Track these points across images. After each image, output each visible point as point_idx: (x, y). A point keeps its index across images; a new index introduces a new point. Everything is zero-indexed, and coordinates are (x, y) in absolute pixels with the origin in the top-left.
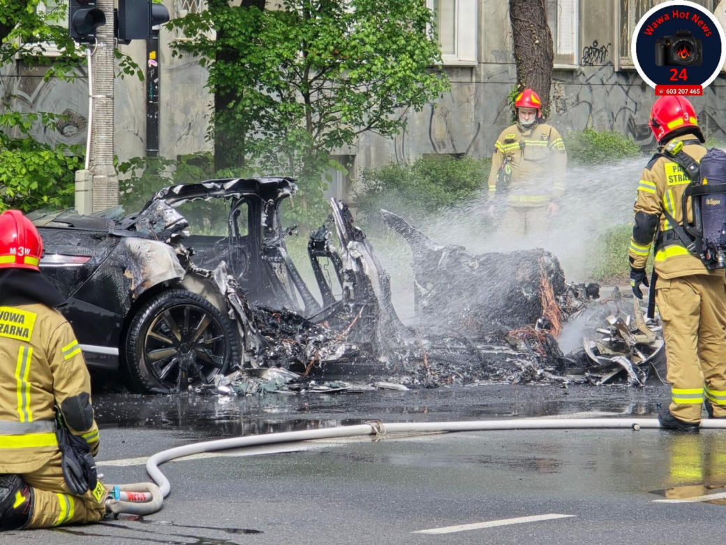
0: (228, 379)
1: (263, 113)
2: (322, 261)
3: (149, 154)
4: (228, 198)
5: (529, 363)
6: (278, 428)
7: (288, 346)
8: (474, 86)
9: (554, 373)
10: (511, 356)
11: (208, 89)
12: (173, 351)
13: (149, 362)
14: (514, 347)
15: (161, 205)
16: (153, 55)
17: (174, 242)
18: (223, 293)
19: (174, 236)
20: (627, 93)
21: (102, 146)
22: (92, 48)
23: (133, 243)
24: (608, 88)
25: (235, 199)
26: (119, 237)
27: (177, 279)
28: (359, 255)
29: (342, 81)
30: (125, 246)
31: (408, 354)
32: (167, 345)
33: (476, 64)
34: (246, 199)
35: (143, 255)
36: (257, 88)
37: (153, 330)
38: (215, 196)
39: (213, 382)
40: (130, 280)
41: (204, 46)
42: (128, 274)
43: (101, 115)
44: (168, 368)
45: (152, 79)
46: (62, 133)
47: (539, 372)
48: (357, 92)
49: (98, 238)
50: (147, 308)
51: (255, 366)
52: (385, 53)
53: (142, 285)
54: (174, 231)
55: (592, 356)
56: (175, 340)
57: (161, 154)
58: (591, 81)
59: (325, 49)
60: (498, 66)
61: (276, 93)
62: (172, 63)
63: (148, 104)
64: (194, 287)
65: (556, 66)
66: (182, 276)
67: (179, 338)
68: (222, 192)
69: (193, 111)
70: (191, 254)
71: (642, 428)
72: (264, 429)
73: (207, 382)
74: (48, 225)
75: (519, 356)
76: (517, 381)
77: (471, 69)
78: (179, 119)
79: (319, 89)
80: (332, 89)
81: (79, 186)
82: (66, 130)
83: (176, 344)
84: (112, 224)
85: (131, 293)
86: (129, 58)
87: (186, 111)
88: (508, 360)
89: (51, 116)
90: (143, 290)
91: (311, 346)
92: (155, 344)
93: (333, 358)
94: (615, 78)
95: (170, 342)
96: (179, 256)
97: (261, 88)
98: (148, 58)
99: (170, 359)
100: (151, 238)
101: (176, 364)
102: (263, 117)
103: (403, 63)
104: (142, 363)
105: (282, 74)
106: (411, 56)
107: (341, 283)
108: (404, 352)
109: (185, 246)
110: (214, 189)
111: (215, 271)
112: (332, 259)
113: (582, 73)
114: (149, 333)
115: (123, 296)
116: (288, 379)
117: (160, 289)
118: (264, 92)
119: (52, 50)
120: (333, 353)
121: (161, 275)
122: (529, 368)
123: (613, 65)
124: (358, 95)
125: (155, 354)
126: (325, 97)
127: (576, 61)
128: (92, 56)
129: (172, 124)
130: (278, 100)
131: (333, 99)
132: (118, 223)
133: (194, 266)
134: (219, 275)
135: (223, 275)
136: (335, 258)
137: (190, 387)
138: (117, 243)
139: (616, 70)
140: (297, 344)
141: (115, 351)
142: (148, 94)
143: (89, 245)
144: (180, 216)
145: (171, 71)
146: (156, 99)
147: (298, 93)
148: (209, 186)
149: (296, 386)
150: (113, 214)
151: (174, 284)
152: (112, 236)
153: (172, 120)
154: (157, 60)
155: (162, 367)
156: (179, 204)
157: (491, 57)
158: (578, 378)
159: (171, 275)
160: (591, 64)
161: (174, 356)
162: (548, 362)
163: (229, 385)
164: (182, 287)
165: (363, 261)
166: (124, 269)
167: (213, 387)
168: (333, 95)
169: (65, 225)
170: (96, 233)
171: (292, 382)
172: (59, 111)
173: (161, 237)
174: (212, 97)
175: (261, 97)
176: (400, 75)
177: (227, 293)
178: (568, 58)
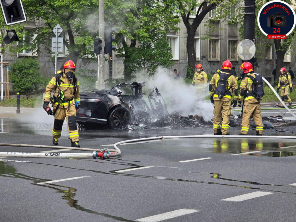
0: (131, 126)
1: (135, 69)
2: (151, 100)
3: (110, 78)
4: (130, 86)
5: (197, 123)
6: (142, 137)
7: (144, 119)
8: (178, 64)
9: (203, 125)
10: (193, 121)
11: (123, 65)
12: (119, 120)
13: (113, 123)
14: (194, 119)
15: (116, 88)
16: (111, 57)
17: (119, 96)
18: (130, 107)
19: (119, 95)
20: (210, 66)
21: (101, 76)
22: (99, 55)
23: (110, 96)
24: (206, 65)
25: (132, 87)
26: (107, 95)
27: (119, 104)
28: (160, 99)
29: (152, 63)
30: (108, 97)
31: (170, 121)
32: (117, 119)
33: (179, 59)
34: (134, 87)
35: (112, 99)
36: (134, 64)
37: (114, 116)
38: (128, 86)
39: (127, 127)
40: (109, 104)
41: (122, 55)
42: (109, 103)
43: (101, 70)
44: (117, 124)
45: (110, 63)
46: (92, 74)
47: (200, 125)
48: (155, 65)
49: (102, 95)
50: (113, 111)
51: (137, 123)
52: (161, 56)
53: (112, 105)
54: (119, 94)
55: (211, 121)
56: (119, 118)
57: (113, 78)
58: (203, 63)
59: (148, 56)
60: (184, 60)
61: (138, 65)
62: (115, 59)
63: (110, 68)
64: (123, 106)
65: (196, 60)
66: (121, 104)
67: (120, 117)
68: (129, 85)
69: (119, 69)
70: (123, 99)
71: (225, 137)
72: (139, 138)
73: (126, 127)
74: (91, 92)
75: (195, 121)
76: (195, 127)
77: (178, 60)
78: (117, 71)
79: (147, 64)
80: (150, 64)
81: (96, 85)
82: (93, 73)
83: (119, 119)
84: (105, 92)
85: (109, 107)
86: (106, 58)
87: (118, 69)
88: (193, 122)
89: (90, 70)
90: (112, 107)
91: (149, 119)
92: (115, 119)
93: (154, 122)
94: (208, 63)
95: (118, 118)
96: (120, 99)
97: (135, 64)
98: (110, 58)
99: (118, 122)
100: (114, 95)
101: (119, 123)
102: (135, 70)
103: (165, 59)
104: (112, 123)
105: (139, 61)
106: (167, 57)
107: (156, 105)
108: (170, 120)
109: (121, 97)
110: (128, 84)
111: (128, 102)
112: (154, 100)
113: (201, 62)
114: (113, 116)
115: (108, 108)
116: (144, 126)
117: (116, 106)
118: (135, 65)
119: (90, 56)
120: (154, 120)
121: (116, 103)
122: (197, 124)
123: (207, 60)
124: (155, 66)
125: (115, 121)
126: (148, 66)
127: (200, 59)
128: (99, 57)
129: (115, 72)
130: (138, 66)
131: (150, 66)
132: (106, 92)
133: (123, 102)
134: (129, 103)
135: (130, 103)
136: (154, 99)
137: (123, 128)
138: (106, 96)
139: (208, 61)
140: (146, 119)
141: (106, 120)
142: (110, 66)
143: (100, 97)
144: (120, 90)
145: (115, 61)
146: (112, 67)
147: (143, 65)
148: (126, 84)
149: (146, 128)
150: (105, 90)
151: (119, 105)
152: (105, 95)
153: (115, 71)
154: (112, 58)
155: (116, 124)
156: (120, 88)
157: (182, 58)
158: (208, 126)
159: (118, 103)
160: (203, 60)
161: (119, 121)
162: (201, 123)
163: (131, 128)
164: (121, 106)
165: (161, 100)
166: (108, 102)
167: (128, 128)
168: (150, 65)
169: (95, 92)
170: (101, 94)
171: (145, 127)
172: (91, 69)
173: (116, 95)
174: (124, 66)
175: (135, 66)
176: (164, 61)
177: (131, 107)
178: (198, 58)
